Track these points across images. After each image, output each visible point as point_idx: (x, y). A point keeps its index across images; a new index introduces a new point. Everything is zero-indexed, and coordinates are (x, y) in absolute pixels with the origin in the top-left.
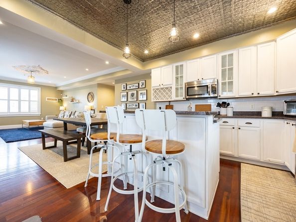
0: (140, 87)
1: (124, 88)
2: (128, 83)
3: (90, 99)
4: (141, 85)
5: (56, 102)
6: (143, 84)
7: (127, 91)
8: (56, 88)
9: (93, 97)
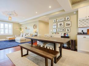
0: (66, 20)
1: (55, 21)
2: (57, 19)
3: (35, 28)
4: (66, 19)
5: (19, 29)
6: (68, 18)
7: (57, 23)
8: (19, 23)
9: (36, 27)
